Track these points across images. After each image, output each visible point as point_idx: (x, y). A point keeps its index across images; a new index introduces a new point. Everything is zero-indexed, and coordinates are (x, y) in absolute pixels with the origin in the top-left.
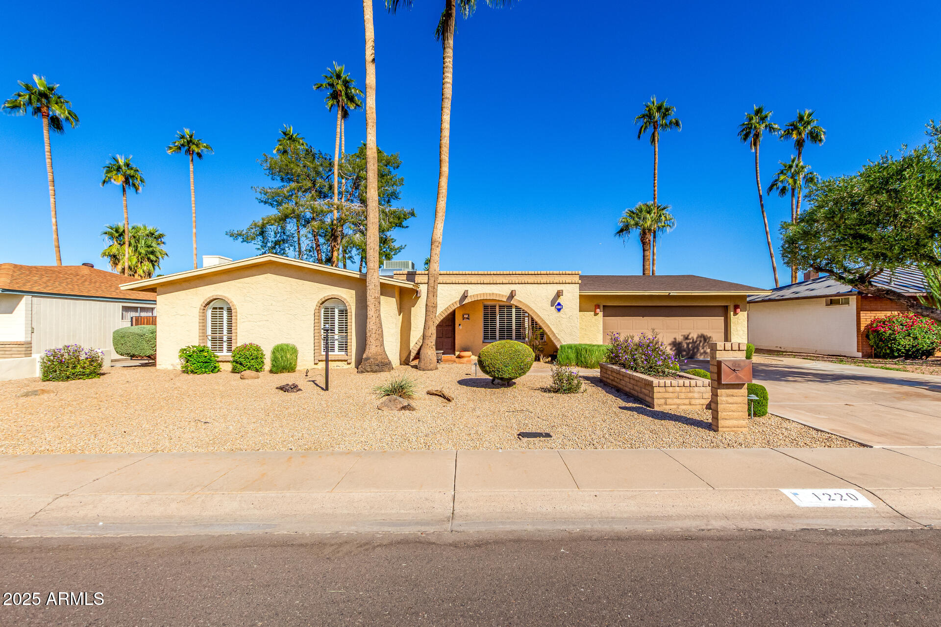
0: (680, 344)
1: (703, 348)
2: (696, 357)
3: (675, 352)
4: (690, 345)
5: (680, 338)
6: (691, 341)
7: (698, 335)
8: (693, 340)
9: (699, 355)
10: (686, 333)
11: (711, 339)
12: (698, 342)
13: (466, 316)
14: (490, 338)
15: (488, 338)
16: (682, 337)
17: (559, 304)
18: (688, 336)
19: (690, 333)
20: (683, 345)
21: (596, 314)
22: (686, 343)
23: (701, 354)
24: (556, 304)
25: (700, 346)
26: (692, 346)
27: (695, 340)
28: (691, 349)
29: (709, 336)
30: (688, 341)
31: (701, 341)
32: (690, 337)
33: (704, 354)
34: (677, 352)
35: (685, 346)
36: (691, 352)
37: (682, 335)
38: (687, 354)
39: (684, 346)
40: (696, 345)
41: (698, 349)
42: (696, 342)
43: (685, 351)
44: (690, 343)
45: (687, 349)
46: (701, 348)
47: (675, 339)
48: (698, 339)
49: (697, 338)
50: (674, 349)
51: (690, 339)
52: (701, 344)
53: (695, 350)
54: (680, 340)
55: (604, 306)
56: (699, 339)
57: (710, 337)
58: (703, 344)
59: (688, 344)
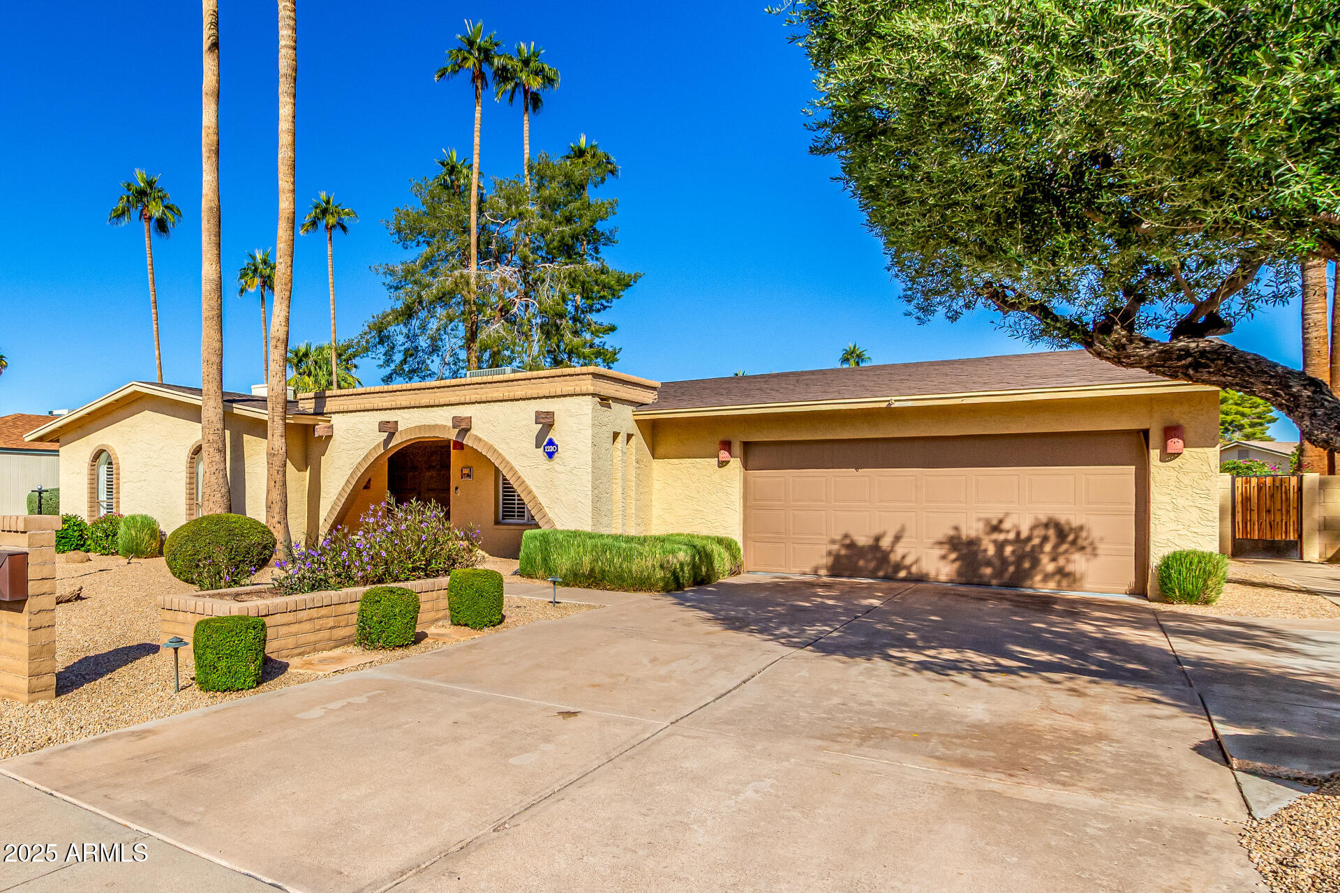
0: (973, 543)
1: (1054, 559)
2: (1028, 583)
3: (957, 565)
4: (1008, 550)
5: (972, 528)
6: (1011, 536)
7: (1036, 519)
8: (1018, 534)
9: (1038, 578)
10: (994, 516)
11: (1084, 534)
12: (1036, 541)
13: (466, 471)
14: (518, 516)
15: (514, 516)
16: (981, 525)
17: (551, 443)
18: (1001, 521)
19: (1007, 514)
20: (983, 547)
21: (722, 464)
22: (995, 542)
23: (1047, 577)
24: (545, 443)
25: (1042, 552)
26: (1013, 552)
27: (1024, 534)
28: (1012, 559)
29: (1076, 523)
30: (1001, 537)
31: (1045, 539)
32: (1006, 525)
33: (1057, 577)
34: (961, 567)
35: (991, 551)
36: (1011, 569)
37: (979, 520)
38: (999, 573)
39: (985, 551)
40: (1028, 548)
41: (1035, 562)
42: (1029, 539)
43: (988, 563)
44: (1006, 542)
45: (996, 562)
46: (1045, 559)
47: (956, 528)
48: (1036, 533)
49: (1033, 528)
50: (953, 556)
51: (1008, 532)
52: (1048, 548)
53: (1027, 565)
54: (973, 534)
55: (747, 446)
56: (1040, 532)
57: (1081, 528)
58: (1055, 547)
59: (1000, 546)
